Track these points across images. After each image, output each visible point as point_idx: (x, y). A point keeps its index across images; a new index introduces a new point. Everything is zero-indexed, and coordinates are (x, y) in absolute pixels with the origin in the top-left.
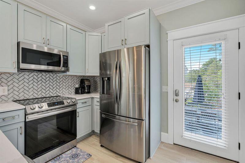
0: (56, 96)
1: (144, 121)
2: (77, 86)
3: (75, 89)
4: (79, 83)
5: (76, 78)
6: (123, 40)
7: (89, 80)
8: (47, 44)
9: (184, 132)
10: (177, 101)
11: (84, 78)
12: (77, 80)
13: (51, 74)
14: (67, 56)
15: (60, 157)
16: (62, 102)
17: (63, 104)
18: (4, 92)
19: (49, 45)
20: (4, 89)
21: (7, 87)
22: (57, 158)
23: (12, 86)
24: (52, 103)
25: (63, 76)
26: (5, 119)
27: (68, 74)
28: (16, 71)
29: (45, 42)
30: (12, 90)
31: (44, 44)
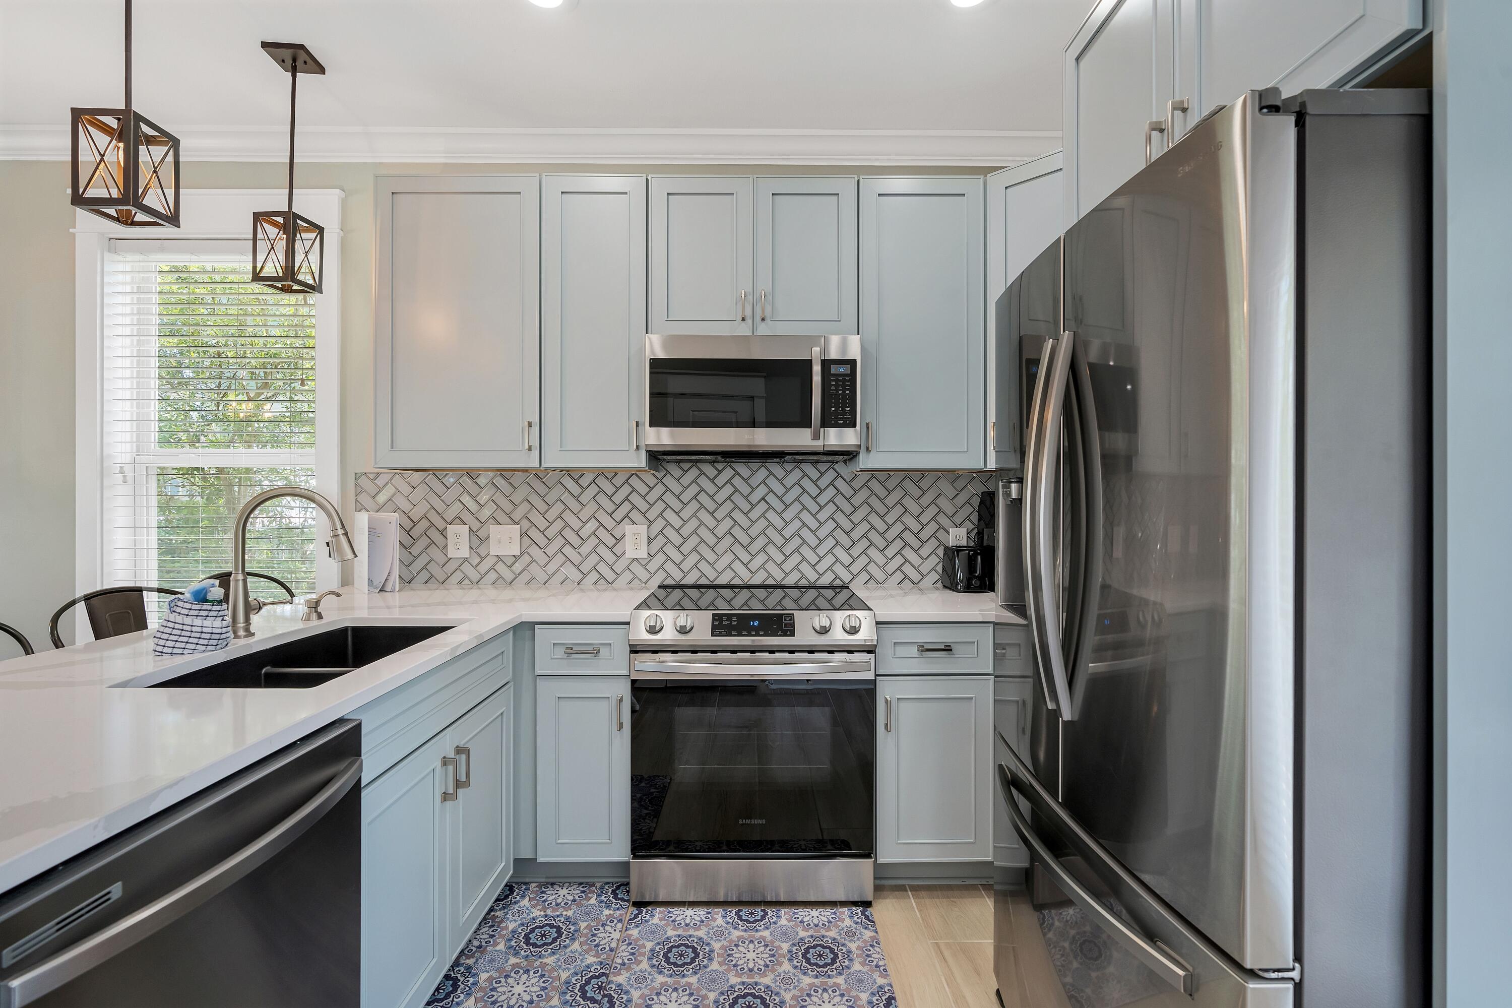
0: (831, 587)
2: (959, 537)
3: (941, 553)
4: (975, 518)
5: (950, 491)
8: (758, 318)
12: (962, 499)
13: (809, 469)
14: (855, 361)
15: (767, 914)
16: (785, 620)
17: (785, 634)
18: (636, 545)
19: (768, 321)
20: (636, 535)
21: (646, 527)
22: (752, 913)
23: (660, 523)
24: (734, 619)
25: (872, 477)
26: (572, 649)
27: (865, 462)
28: (641, 461)
29: (748, 312)
30: (660, 540)
31: (743, 324)
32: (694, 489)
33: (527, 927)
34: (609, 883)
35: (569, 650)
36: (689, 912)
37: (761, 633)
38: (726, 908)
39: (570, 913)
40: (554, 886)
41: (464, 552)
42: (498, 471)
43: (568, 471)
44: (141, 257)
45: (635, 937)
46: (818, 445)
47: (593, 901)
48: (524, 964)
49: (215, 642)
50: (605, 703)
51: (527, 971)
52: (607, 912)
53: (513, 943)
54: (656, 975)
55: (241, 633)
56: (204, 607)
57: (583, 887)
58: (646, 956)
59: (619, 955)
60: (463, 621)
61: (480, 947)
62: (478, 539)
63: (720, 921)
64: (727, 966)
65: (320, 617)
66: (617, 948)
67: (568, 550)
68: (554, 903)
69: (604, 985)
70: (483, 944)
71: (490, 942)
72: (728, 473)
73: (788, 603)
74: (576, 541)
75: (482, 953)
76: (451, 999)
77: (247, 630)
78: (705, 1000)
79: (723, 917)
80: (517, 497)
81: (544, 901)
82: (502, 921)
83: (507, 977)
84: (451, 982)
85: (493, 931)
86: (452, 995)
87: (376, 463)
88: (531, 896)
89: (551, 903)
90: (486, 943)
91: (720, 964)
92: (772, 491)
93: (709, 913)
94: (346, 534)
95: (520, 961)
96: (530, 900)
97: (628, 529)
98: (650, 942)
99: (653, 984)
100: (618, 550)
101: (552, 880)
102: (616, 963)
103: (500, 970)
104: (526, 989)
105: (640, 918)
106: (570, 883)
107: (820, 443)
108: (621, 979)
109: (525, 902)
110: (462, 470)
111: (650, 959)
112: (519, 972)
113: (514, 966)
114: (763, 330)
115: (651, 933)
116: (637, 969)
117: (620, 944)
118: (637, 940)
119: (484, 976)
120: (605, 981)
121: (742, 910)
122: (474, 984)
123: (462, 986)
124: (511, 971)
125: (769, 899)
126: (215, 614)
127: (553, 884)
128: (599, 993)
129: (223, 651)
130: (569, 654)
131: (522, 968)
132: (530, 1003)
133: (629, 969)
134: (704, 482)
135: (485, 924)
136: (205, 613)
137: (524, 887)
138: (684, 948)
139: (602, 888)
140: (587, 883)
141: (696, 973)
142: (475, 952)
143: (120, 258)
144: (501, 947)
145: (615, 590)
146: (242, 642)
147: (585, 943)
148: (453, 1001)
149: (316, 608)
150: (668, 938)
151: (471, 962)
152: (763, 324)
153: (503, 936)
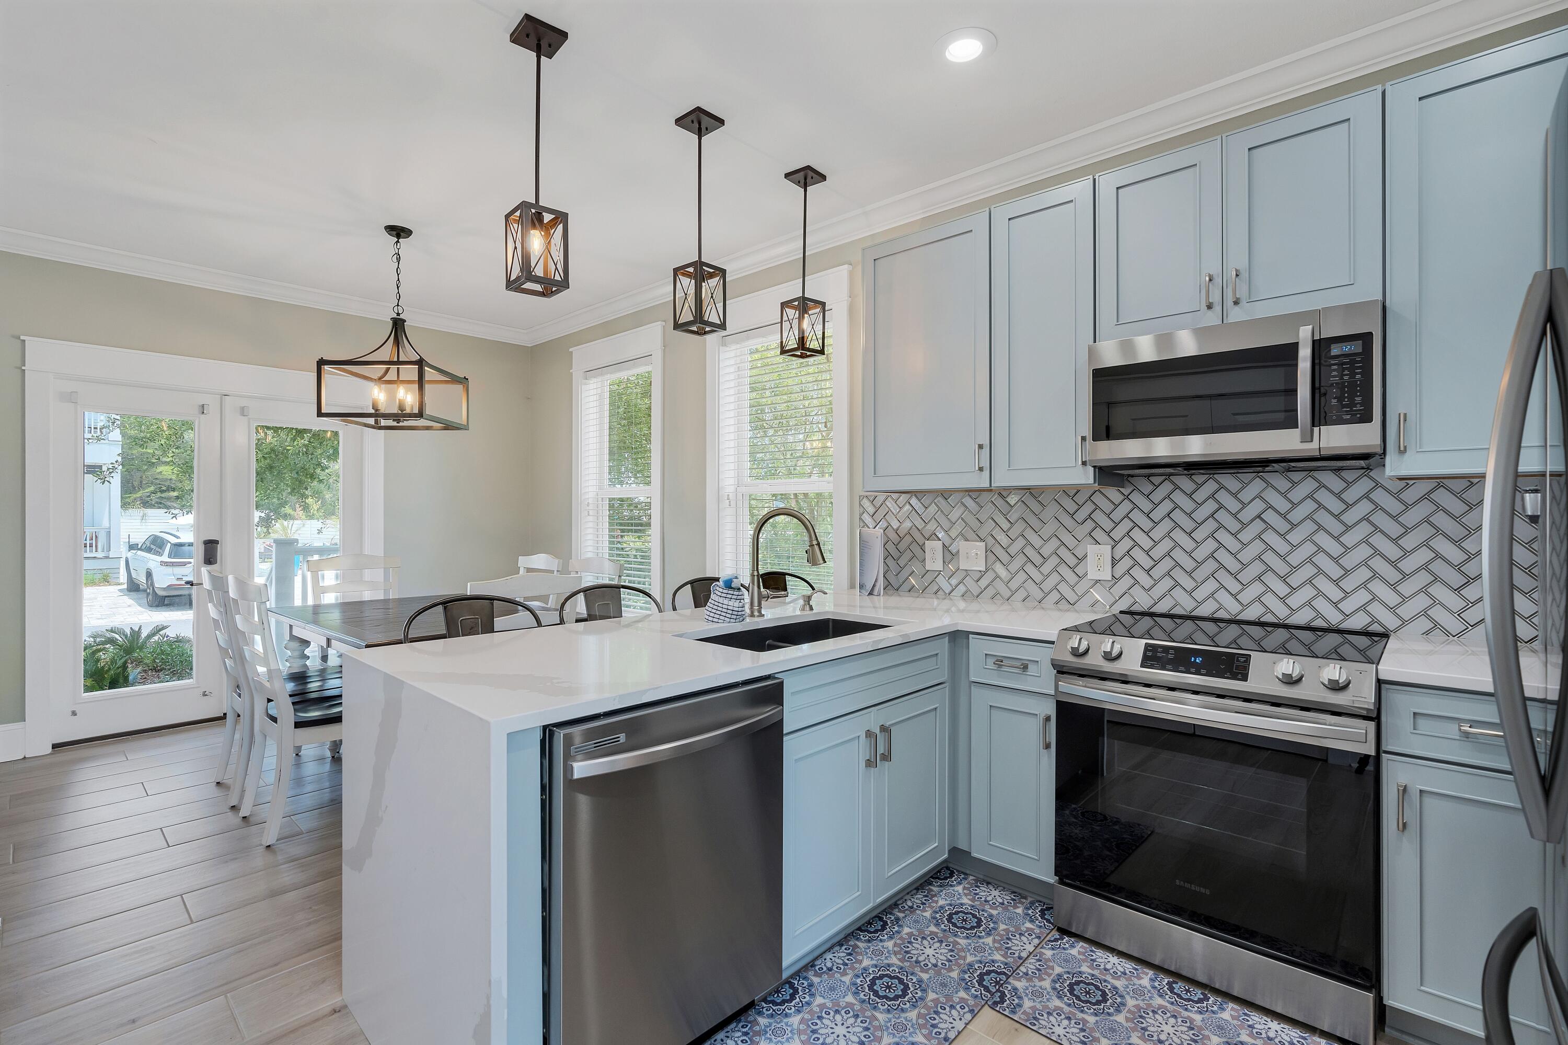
8: (1229, 302)
14: (1370, 335)
15: (1208, 999)
16: (1238, 661)
17: (1234, 677)
18: (1099, 566)
19: (1243, 303)
20: (1099, 556)
21: (1110, 547)
22: (1188, 991)
23: (1126, 544)
24: (1171, 651)
25: (1439, 486)
26: (1002, 662)
27: (1395, 466)
28: (1087, 477)
29: (1216, 297)
30: (1126, 563)
31: (1210, 312)
32: (1166, 506)
33: (954, 908)
34: (1040, 902)
35: (1000, 662)
36: (1114, 959)
37: (1203, 671)
38: (1158, 974)
39: (994, 912)
40: (989, 886)
41: (938, 566)
42: (966, 491)
43: (1029, 489)
44: (738, 346)
45: (1047, 957)
46: (1311, 448)
47: (1019, 911)
48: (940, 935)
49: (735, 617)
50: (1032, 720)
51: (941, 942)
52: (1028, 925)
53: (938, 916)
54: (1054, 998)
55: (756, 613)
56: (730, 592)
57: (1014, 896)
58: (1052, 977)
59: (1026, 965)
60: (899, 623)
61: (912, 907)
62: (950, 555)
63: (1145, 982)
64: (1133, 1025)
65: (811, 609)
66: (1026, 959)
67: (1029, 568)
68: (983, 899)
69: (1002, 982)
70: (915, 906)
71: (920, 907)
72: (1211, 486)
73: (1244, 641)
74: (1037, 560)
75: (911, 912)
76: (877, 935)
77: (760, 611)
78: (1095, 1041)
79: (1151, 980)
80: (983, 516)
81: (976, 894)
82: (935, 896)
83: (923, 938)
84: (882, 923)
85: (925, 900)
86: (879, 933)
87: (864, 488)
88: (966, 886)
89: (981, 898)
90: (917, 906)
91: (1127, 1020)
92: (1271, 507)
93: (1136, 970)
94: (818, 544)
95: (937, 931)
96: (964, 888)
97: (1092, 549)
98: (1061, 968)
99: (1048, 1003)
100: (1079, 570)
101: (989, 880)
102: (1020, 970)
103: (921, 931)
104: (935, 954)
105: (1059, 943)
106: (1004, 888)
107: (1314, 445)
108: (1020, 985)
109: (959, 888)
111: (1054, 981)
112: (934, 939)
113: (932, 933)
114: (1236, 315)
115: (1064, 961)
116: (1038, 984)
117: (1031, 957)
118: (1049, 960)
119: (906, 930)
120: (1005, 979)
121: (1177, 983)
122: (898, 932)
123: (888, 929)
124: (929, 936)
125: (1217, 986)
126: (735, 597)
127: (988, 883)
128: (995, 986)
129: (741, 624)
130: (1000, 666)
131: (937, 937)
132: (934, 966)
133: (1029, 980)
134: (1178, 497)
135: (922, 892)
136: (730, 596)
137: (963, 876)
138: (1094, 988)
139: (1032, 903)
140: (1020, 894)
141: (1096, 1015)
142: (907, 910)
143: (728, 349)
144: (928, 914)
145: (1076, 611)
146: (756, 619)
147: (999, 942)
148: (878, 937)
149: (809, 601)
150: (1080, 972)
151: (901, 915)
152: (1237, 308)
153: (932, 907)
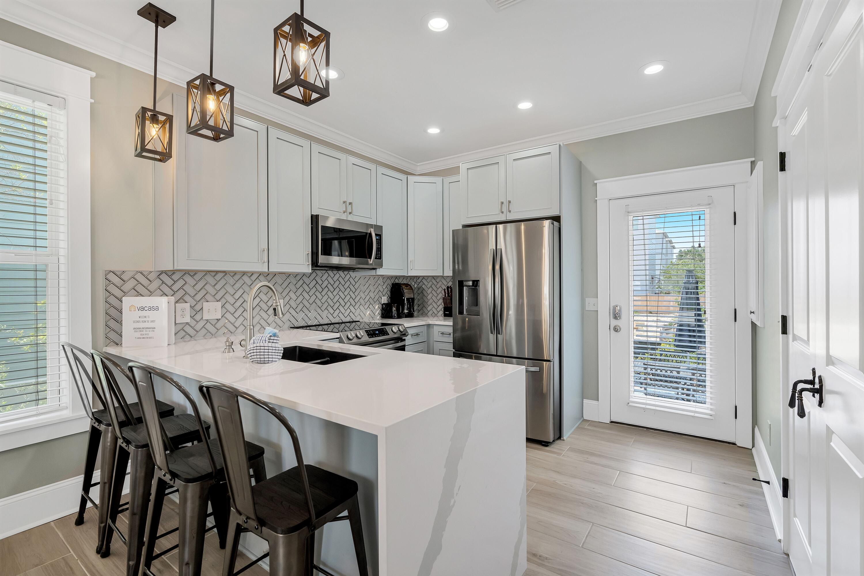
0: (349, 322)
1: (552, 363)
2: (385, 300)
3: (381, 306)
4: (389, 293)
5: (382, 282)
6: (502, 203)
7: (411, 287)
9: (632, 394)
10: (616, 329)
11: (400, 281)
12: (384, 286)
14: (381, 235)
23: (287, 298)
27: (378, 272)
28: (310, 270)
29: (345, 210)
30: (288, 307)
31: (344, 214)
41: (187, 319)
62: (194, 310)
80: (218, 287)
110: (186, 271)
152: (350, 215)
